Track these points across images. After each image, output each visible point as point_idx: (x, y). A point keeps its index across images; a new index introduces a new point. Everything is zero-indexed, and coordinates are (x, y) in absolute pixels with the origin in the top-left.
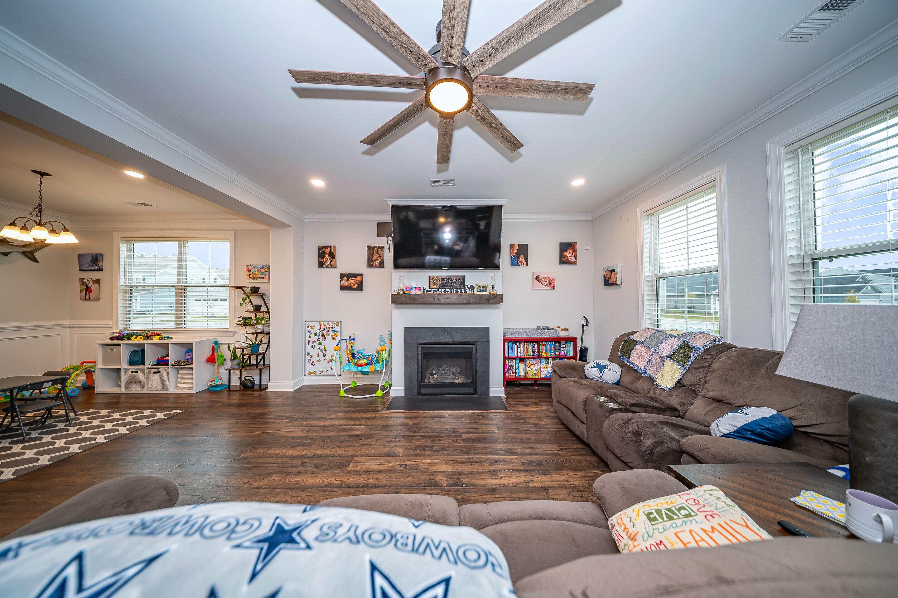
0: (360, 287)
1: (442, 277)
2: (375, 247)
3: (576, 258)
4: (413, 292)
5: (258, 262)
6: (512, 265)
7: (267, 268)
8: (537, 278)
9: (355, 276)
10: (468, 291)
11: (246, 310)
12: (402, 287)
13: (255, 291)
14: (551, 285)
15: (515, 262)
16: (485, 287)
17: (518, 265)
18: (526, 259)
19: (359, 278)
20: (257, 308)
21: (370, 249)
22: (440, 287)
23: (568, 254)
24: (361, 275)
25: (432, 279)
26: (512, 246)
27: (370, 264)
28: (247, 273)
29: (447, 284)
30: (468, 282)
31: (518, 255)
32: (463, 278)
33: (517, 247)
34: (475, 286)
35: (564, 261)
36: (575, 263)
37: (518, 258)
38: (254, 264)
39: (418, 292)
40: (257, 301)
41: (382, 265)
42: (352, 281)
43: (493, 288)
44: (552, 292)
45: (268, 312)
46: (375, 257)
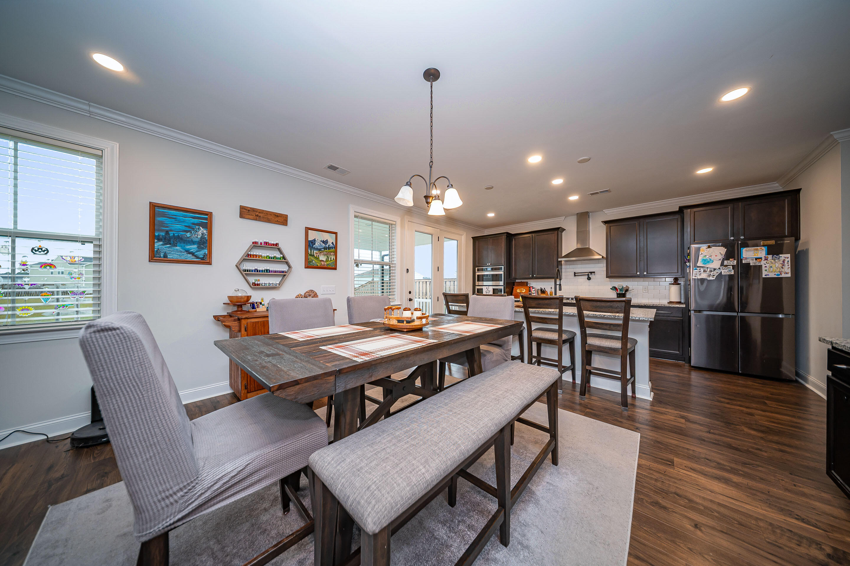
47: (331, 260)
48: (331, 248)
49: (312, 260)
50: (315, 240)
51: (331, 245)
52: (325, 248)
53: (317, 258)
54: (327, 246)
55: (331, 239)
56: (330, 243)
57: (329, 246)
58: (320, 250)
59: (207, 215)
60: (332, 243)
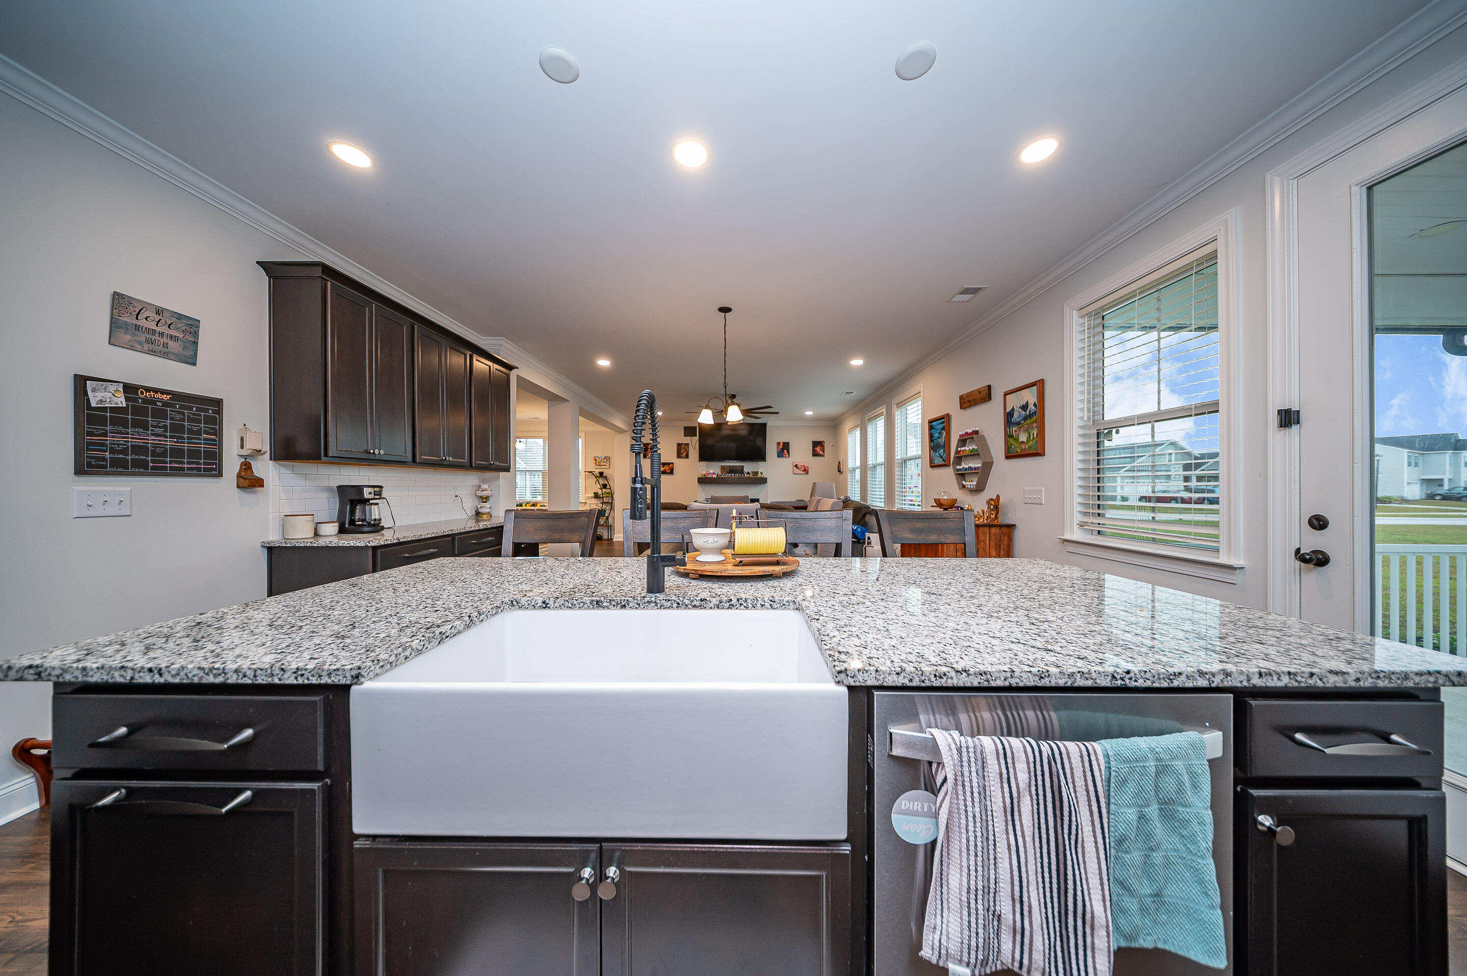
0: (671, 472)
1: (730, 466)
2: (682, 444)
3: (824, 452)
4: (710, 476)
5: (601, 455)
6: (779, 456)
7: (608, 459)
8: (796, 466)
9: (669, 464)
10: (746, 475)
11: (597, 488)
12: (704, 472)
13: (601, 474)
14: (806, 471)
15: (780, 454)
16: (756, 473)
17: (783, 456)
18: (788, 453)
19: (671, 465)
20: (605, 486)
21: (679, 445)
22: (729, 473)
23: (818, 449)
24: (673, 463)
25: (723, 468)
26: (779, 444)
27: (679, 456)
28: (595, 462)
29: (732, 470)
30: (746, 470)
31: (783, 450)
32: (743, 467)
33: (782, 444)
34: (750, 472)
35: (815, 454)
36: (823, 456)
37: (783, 452)
38: (599, 455)
39: (715, 476)
40: (602, 481)
41: (687, 456)
42: (666, 468)
43: (762, 473)
44: (806, 476)
45: (610, 489)
46: (682, 451)
47: (1033, 437)
48: (1035, 413)
49: (1012, 444)
50: (1013, 409)
51: (1033, 408)
52: (1025, 419)
53: (1016, 440)
54: (1028, 412)
55: (1030, 397)
56: (1031, 407)
57: (1030, 411)
58: (1018, 424)
59: (943, 418)
60: (1035, 405)
